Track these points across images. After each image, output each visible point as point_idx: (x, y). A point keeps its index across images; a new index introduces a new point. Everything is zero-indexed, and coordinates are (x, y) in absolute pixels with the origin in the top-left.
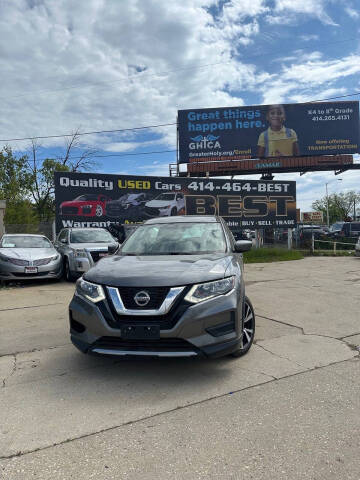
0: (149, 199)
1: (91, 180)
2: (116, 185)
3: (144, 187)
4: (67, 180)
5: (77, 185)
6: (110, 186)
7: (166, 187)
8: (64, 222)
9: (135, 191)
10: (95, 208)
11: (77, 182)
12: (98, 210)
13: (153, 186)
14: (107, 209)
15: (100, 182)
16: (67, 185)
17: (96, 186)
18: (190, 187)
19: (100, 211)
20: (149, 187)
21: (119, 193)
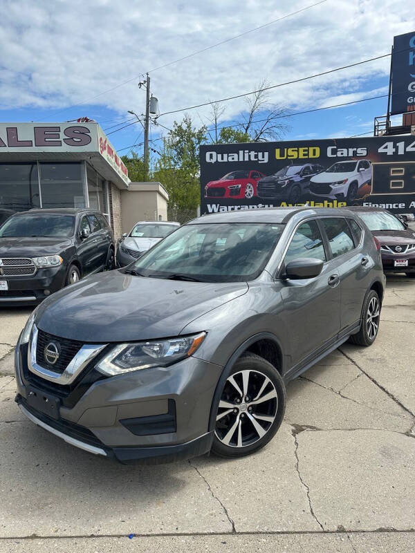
0: (316, 171)
1: (241, 152)
2: (272, 156)
3: (311, 156)
4: (214, 154)
5: (225, 160)
6: (264, 158)
7: (343, 152)
8: (209, 206)
9: (298, 162)
10: (244, 187)
11: (225, 156)
12: (248, 190)
13: (323, 152)
14: (259, 188)
15: (253, 153)
16: (213, 161)
17: (247, 159)
18: (381, 150)
19: (250, 192)
20: (318, 155)
21: (276, 166)
